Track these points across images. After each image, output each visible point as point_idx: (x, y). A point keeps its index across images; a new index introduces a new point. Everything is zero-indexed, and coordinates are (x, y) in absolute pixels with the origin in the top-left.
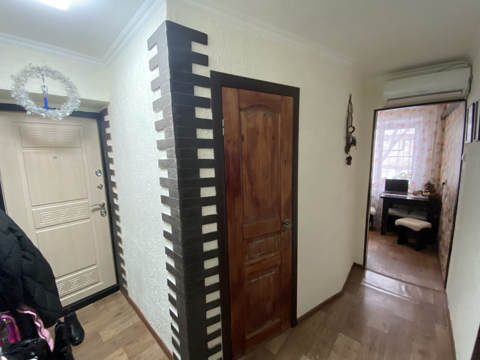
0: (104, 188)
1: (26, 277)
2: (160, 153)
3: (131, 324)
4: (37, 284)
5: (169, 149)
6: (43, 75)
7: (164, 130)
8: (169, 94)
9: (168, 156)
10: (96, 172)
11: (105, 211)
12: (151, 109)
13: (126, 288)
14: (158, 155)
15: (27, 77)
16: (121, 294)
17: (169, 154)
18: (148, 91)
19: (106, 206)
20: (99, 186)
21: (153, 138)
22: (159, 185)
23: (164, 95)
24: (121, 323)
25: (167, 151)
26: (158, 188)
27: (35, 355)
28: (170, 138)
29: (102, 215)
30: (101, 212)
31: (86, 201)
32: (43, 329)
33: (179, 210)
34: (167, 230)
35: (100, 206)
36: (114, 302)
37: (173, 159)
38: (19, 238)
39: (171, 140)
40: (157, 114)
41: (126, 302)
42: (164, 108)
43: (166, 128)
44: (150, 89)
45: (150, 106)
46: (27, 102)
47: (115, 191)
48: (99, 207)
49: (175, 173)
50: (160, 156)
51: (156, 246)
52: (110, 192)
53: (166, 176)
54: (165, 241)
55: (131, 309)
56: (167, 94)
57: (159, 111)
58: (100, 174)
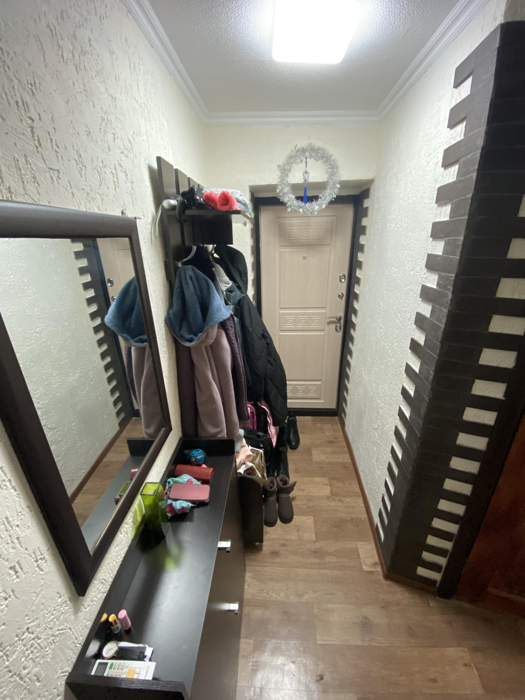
0: (344, 298)
1: (267, 379)
2: (427, 275)
3: (340, 460)
4: (274, 387)
5: (443, 274)
6: (306, 158)
7: (444, 239)
8: (472, 176)
9: (438, 285)
10: (340, 277)
11: (341, 326)
12: (433, 198)
13: (344, 419)
14: (424, 276)
15: (292, 164)
16: (338, 422)
17: (441, 282)
18: (436, 167)
19: (342, 321)
20: (340, 295)
21: (424, 247)
22: (414, 322)
23: (462, 177)
24: (332, 453)
25: (439, 275)
26: (410, 326)
27: (263, 448)
28: (451, 257)
29: (336, 330)
30: (336, 326)
31: (323, 311)
32: (271, 426)
33: (432, 373)
34: (407, 388)
35: (337, 319)
36: (329, 426)
37: (446, 293)
38: (268, 344)
39: (451, 260)
40: (440, 208)
41: (341, 434)
42: (456, 201)
43: (450, 238)
44: (440, 164)
45: (432, 193)
46: (289, 197)
47: (356, 305)
48: (335, 319)
49: (443, 316)
50: (426, 279)
51: (389, 398)
52: (350, 305)
53: (428, 315)
54: (402, 399)
55: (345, 444)
56: (468, 176)
57: (445, 204)
58: (343, 281)
